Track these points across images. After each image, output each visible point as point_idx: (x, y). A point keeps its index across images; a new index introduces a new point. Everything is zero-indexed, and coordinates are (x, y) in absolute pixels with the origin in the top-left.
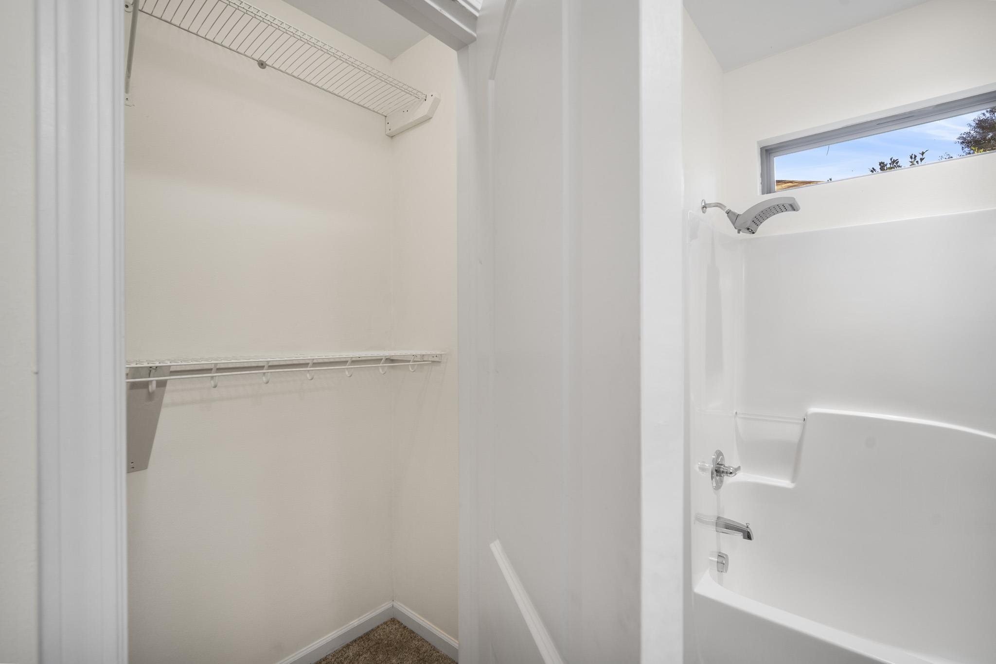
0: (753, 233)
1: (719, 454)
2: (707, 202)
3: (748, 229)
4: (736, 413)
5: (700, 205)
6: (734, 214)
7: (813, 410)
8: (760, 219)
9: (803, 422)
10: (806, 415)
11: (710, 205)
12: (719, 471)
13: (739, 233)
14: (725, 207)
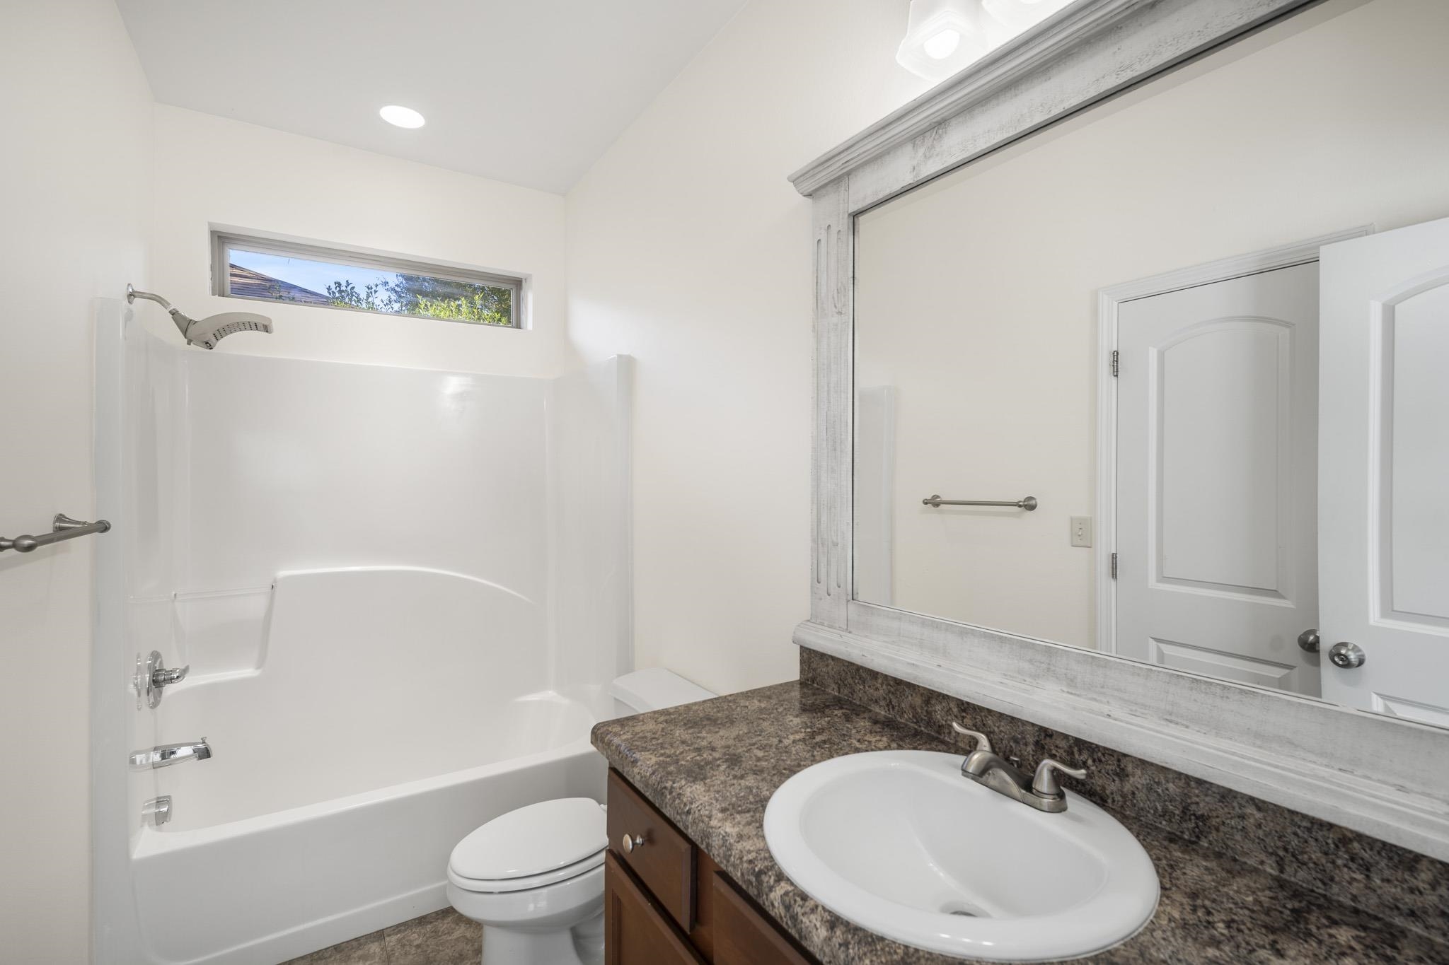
0: (211, 349)
1: (156, 656)
2: (135, 290)
3: (207, 343)
4: (175, 595)
5: (124, 291)
6: (184, 318)
7: (282, 573)
8: (223, 333)
9: (270, 590)
10: (275, 581)
11: (142, 295)
12: (158, 680)
13: (189, 343)
14: (169, 304)
